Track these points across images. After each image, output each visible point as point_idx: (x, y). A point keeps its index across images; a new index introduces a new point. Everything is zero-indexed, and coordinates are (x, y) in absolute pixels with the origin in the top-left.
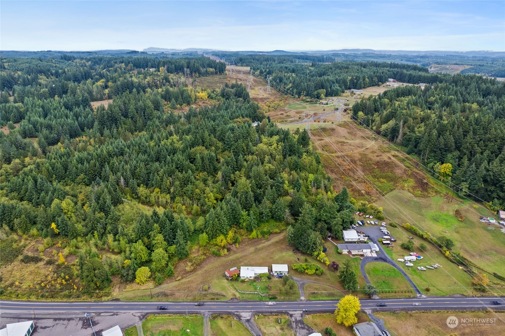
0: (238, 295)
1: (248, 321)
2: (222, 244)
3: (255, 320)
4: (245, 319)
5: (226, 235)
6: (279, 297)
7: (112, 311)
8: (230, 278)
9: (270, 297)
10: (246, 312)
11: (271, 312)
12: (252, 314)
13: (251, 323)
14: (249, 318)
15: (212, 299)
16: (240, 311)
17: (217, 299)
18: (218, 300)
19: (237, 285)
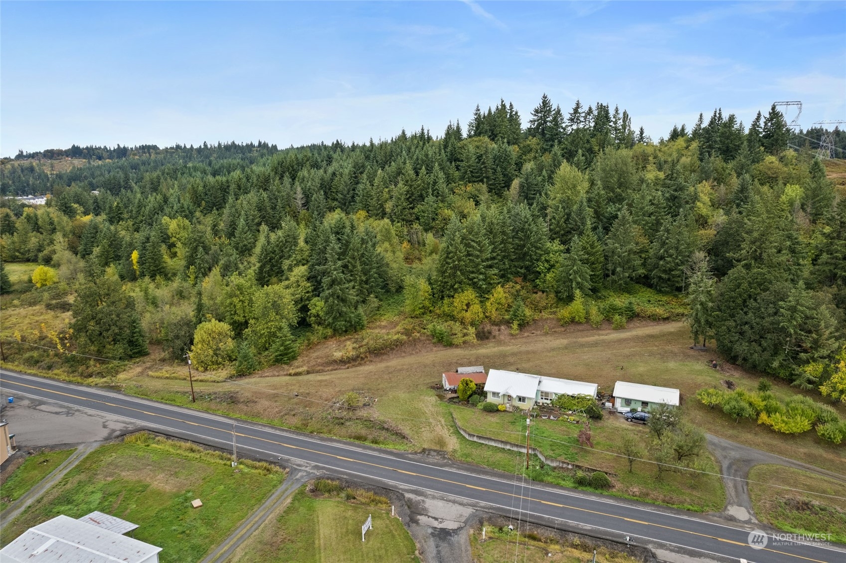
0: (453, 443)
1: (443, 535)
2: (468, 315)
3: (474, 540)
4: (436, 524)
5: (483, 294)
6: (618, 485)
7: (66, 404)
8: (450, 395)
9: (580, 474)
10: (454, 502)
11: (564, 531)
12: (473, 516)
13: (451, 545)
14: (451, 525)
15: (359, 438)
16: (429, 492)
17: (375, 442)
18: (374, 446)
19: (465, 415)
